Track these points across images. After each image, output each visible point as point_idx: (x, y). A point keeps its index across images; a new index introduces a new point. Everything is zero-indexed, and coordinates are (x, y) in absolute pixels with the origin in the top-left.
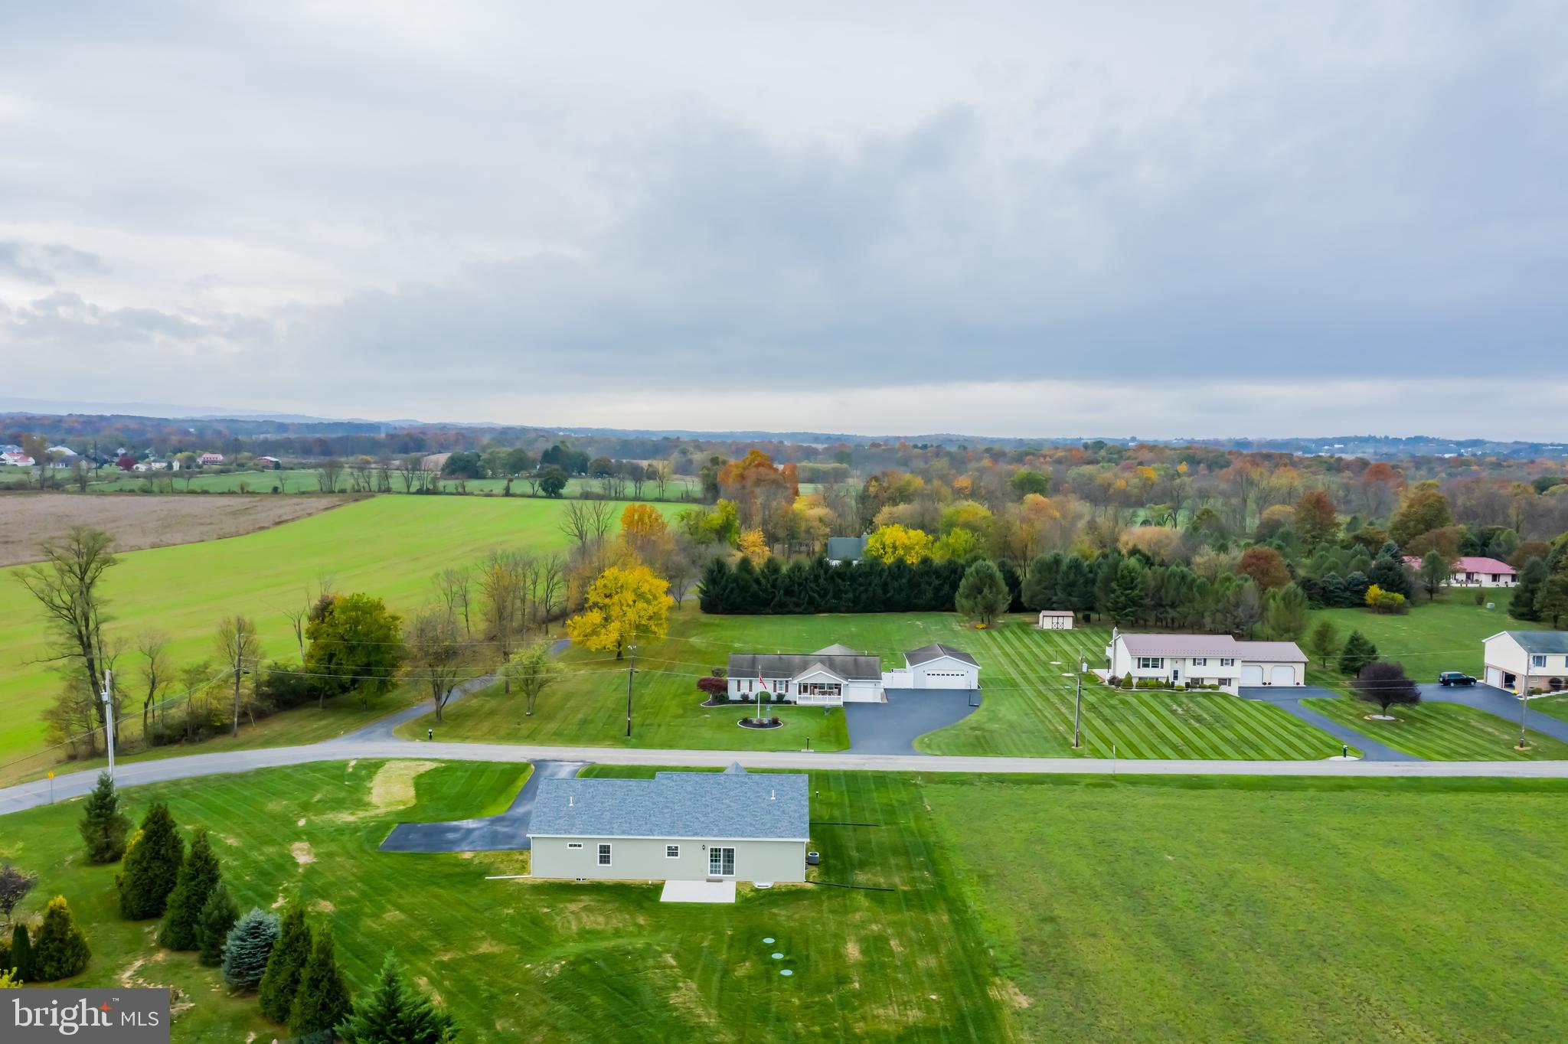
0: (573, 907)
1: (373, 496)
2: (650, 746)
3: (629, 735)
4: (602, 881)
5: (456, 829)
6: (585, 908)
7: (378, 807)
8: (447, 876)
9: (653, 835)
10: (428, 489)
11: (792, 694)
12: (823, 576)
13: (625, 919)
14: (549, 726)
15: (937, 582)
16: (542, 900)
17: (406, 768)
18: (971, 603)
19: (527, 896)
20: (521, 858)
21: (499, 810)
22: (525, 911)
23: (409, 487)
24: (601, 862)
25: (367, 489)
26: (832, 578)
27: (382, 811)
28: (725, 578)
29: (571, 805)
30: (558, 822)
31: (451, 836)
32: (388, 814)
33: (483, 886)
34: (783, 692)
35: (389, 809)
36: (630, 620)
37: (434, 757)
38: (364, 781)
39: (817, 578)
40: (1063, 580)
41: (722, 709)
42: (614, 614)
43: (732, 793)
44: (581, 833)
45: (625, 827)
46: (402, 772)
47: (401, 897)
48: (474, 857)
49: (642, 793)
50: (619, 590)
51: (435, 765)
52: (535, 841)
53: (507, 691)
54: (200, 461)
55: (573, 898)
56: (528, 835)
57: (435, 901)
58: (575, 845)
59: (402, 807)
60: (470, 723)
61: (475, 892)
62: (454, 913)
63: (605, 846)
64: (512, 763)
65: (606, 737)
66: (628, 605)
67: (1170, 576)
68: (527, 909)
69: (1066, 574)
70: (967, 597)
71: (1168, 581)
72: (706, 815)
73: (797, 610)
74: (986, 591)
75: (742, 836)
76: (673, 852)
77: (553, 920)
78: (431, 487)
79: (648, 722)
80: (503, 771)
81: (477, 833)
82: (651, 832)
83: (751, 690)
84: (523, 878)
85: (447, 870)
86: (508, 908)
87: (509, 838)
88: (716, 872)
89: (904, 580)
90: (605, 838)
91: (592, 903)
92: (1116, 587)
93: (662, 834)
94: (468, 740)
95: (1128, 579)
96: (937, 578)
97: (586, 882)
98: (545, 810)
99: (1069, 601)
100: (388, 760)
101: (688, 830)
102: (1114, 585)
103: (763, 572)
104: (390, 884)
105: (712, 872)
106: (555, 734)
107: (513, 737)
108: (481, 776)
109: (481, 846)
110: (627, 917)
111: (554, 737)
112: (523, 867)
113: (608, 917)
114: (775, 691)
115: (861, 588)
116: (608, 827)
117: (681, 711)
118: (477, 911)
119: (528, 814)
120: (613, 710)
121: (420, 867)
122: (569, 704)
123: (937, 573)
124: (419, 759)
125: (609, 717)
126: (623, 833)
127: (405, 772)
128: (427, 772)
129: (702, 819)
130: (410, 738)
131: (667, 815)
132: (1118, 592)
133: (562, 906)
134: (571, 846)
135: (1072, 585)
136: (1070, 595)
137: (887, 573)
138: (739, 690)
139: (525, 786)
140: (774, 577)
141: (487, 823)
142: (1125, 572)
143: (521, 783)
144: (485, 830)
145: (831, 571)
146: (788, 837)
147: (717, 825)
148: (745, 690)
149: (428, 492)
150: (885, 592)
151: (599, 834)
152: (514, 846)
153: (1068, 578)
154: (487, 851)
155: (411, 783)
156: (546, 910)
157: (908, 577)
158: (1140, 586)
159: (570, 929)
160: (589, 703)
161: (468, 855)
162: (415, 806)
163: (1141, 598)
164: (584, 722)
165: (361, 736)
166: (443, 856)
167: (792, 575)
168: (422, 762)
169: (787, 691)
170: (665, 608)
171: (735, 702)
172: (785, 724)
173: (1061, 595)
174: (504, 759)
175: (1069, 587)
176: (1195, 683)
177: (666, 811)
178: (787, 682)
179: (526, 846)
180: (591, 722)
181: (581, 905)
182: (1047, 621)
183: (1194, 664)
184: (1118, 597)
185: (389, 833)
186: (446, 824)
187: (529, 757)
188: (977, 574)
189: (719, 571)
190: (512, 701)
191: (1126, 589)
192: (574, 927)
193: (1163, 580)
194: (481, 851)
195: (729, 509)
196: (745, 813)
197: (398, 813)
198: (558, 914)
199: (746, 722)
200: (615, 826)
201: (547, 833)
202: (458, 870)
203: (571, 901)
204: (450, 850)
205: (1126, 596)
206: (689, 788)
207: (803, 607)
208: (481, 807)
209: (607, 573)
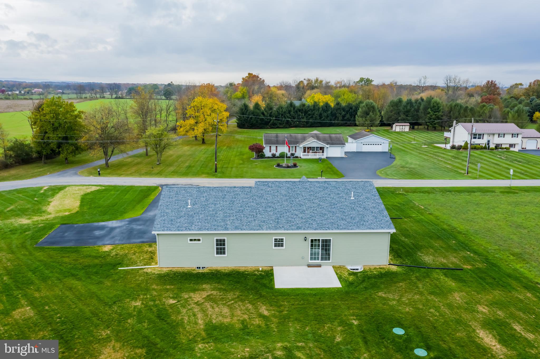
0: (197, 297)
1: (98, 99)
2: (230, 177)
3: (216, 172)
4: (219, 268)
5: (102, 228)
6: (209, 298)
7: (50, 214)
8: (85, 267)
9: (263, 229)
10: (119, 97)
11: (300, 153)
12: (293, 111)
13: (247, 310)
14: (170, 169)
15: (344, 113)
16: (167, 290)
17: (79, 190)
18: (364, 119)
19: (154, 286)
20: (150, 249)
21: (137, 213)
22: (152, 303)
23: (112, 96)
24: (217, 253)
25: (95, 97)
26: (297, 112)
27: (52, 216)
28: (248, 112)
29: (189, 206)
30: (179, 220)
31: (97, 233)
32: (55, 218)
33: (116, 277)
34: (294, 152)
35: (57, 215)
36: (209, 122)
37: (99, 184)
38: (48, 198)
39: (290, 112)
40: (404, 109)
41: (263, 161)
42: (200, 119)
43: (319, 195)
44: (200, 229)
45: (237, 223)
46: (75, 192)
47: (38, 290)
48: (112, 249)
49: (246, 196)
50: (203, 108)
51: (98, 188)
52: (160, 237)
53: (147, 154)
54: (33, 91)
55: (196, 287)
56: (153, 233)
57: (68, 293)
58: (195, 240)
59: (67, 213)
60: (124, 168)
61: (108, 283)
62: (84, 308)
63: (221, 240)
64: (147, 187)
65: (203, 173)
66: (208, 115)
67: (455, 106)
68: (154, 301)
69: (406, 106)
70: (362, 117)
71: (454, 108)
72: (303, 212)
73: (281, 126)
74: (371, 113)
75: (338, 229)
76: (279, 243)
77: (179, 313)
78: (121, 96)
79: (225, 166)
80: (141, 191)
81: (118, 230)
82: (260, 227)
83: (276, 151)
84: (152, 268)
85: (87, 261)
86: (135, 299)
87: (142, 233)
88: (315, 259)
89: (329, 112)
90: (220, 233)
91: (214, 293)
92: (431, 111)
93: (270, 228)
94: (122, 176)
95: (437, 107)
96: (343, 111)
97: (205, 271)
98: (167, 211)
99: (407, 119)
100: (69, 186)
101: (290, 224)
102: (429, 110)
103: (265, 109)
104: (33, 277)
105: (311, 259)
106: (173, 172)
107: (149, 174)
108: (127, 193)
109: (120, 240)
110: (250, 307)
111: (173, 174)
112: (152, 258)
113: (231, 307)
114: (289, 152)
115: (310, 116)
116: (223, 224)
117: (241, 162)
118: (106, 304)
119: (155, 216)
120: (204, 162)
121: (66, 260)
122: (180, 160)
123: (344, 109)
124: (89, 185)
125: (203, 164)
126: (236, 228)
127: (78, 192)
128: (91, 192)
129: (301, 216)
130: (88, 175)
131: (271, 213)
132: (432, 113)
133: (186, 296)
134: (191, 240)
135: (408, 111)
136: (407, 116)
137: (321, 109)
138: (270, 151)
139: (155, 199)
140: (271, 111)
141: (127, 223)
142: (435, 104)
143: (152, 197)
144: (125, 227)
145: (296, 108)
146: (377, 229)
147: (315, 220)
148: (273, 151)
149: (120, 98)
150: (321, 117)
151: (215, 229)
152: (145, 240)
153: (407, 108)
154: (123, 244)
155: (79, 198)
156: (172, 301)
157: (331, 111)
158: (441, 111)
159: (196, 323)
160: (191, 159)
161: (107, 248)
162: (77, 212)
163: (442, 116)
164: (189, 167)
165: (58, 175)
166: (86, 250)
167: (278, 111)
168: (90, 187)
169: (295, 152)
170: (225, 117)
171: (269, 157)
172: (300, 166)
173: (403, 116)
174: (142, 185)
175: (407, 113)
176: (498, 147)
177: (269, 209)
178: (296, 147)
179: (153, 241)
180: (194, 166)
181: (205, 294)
182: (397, 128)
183: (499, 137)
184: (431, 116)
185: (50, 232)
186: (96, 224)
187: (158, 184)
188: (367, 106)
189: (245, 109)
190: (149, 159)
191: (435, 112)
192: (200, 322)
193: (451, 108)
194: (119, 244)
195: (244, 90)
196: (334, 210)
197: (63, 218)
198: (184, 307)
199: (278, 165)
200: (228, 222)
201: (170, 230)
202: (97, 261)
203: (194, 290)
204: (95, 244)
205: (436, 115)
206: (283, 192)
207: (284, 125)
208: (124, 212)
209: (196, 99)
